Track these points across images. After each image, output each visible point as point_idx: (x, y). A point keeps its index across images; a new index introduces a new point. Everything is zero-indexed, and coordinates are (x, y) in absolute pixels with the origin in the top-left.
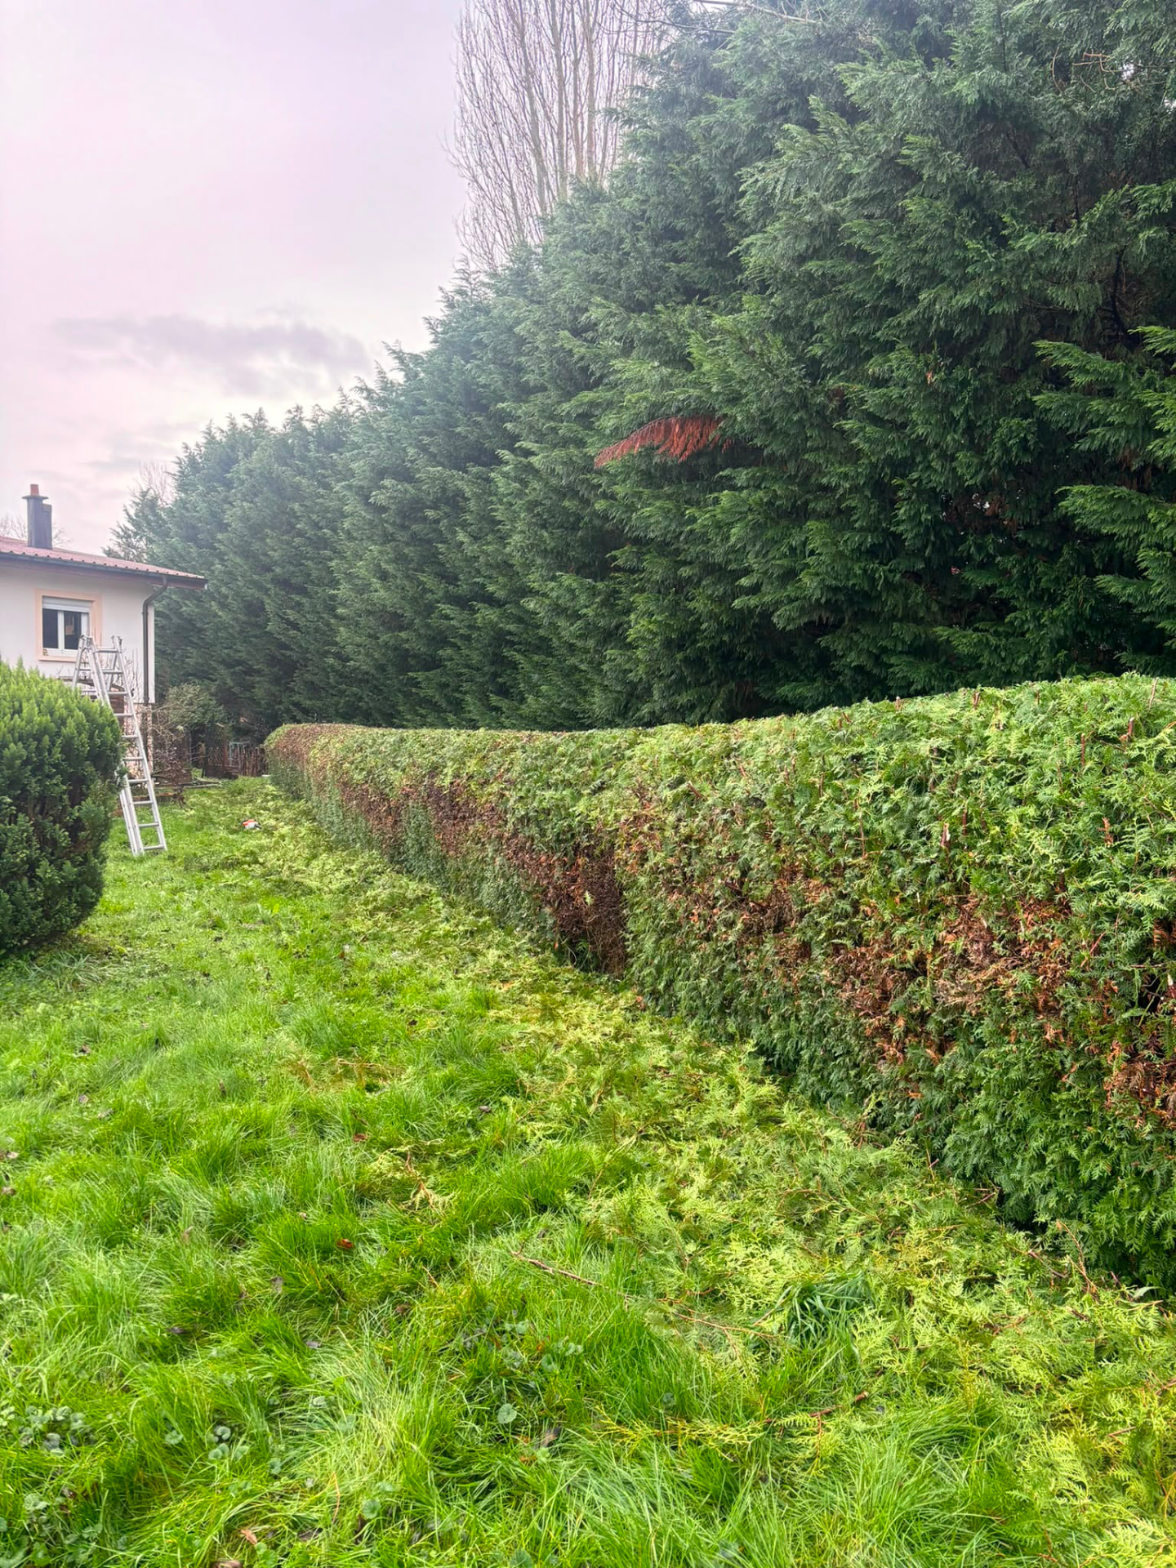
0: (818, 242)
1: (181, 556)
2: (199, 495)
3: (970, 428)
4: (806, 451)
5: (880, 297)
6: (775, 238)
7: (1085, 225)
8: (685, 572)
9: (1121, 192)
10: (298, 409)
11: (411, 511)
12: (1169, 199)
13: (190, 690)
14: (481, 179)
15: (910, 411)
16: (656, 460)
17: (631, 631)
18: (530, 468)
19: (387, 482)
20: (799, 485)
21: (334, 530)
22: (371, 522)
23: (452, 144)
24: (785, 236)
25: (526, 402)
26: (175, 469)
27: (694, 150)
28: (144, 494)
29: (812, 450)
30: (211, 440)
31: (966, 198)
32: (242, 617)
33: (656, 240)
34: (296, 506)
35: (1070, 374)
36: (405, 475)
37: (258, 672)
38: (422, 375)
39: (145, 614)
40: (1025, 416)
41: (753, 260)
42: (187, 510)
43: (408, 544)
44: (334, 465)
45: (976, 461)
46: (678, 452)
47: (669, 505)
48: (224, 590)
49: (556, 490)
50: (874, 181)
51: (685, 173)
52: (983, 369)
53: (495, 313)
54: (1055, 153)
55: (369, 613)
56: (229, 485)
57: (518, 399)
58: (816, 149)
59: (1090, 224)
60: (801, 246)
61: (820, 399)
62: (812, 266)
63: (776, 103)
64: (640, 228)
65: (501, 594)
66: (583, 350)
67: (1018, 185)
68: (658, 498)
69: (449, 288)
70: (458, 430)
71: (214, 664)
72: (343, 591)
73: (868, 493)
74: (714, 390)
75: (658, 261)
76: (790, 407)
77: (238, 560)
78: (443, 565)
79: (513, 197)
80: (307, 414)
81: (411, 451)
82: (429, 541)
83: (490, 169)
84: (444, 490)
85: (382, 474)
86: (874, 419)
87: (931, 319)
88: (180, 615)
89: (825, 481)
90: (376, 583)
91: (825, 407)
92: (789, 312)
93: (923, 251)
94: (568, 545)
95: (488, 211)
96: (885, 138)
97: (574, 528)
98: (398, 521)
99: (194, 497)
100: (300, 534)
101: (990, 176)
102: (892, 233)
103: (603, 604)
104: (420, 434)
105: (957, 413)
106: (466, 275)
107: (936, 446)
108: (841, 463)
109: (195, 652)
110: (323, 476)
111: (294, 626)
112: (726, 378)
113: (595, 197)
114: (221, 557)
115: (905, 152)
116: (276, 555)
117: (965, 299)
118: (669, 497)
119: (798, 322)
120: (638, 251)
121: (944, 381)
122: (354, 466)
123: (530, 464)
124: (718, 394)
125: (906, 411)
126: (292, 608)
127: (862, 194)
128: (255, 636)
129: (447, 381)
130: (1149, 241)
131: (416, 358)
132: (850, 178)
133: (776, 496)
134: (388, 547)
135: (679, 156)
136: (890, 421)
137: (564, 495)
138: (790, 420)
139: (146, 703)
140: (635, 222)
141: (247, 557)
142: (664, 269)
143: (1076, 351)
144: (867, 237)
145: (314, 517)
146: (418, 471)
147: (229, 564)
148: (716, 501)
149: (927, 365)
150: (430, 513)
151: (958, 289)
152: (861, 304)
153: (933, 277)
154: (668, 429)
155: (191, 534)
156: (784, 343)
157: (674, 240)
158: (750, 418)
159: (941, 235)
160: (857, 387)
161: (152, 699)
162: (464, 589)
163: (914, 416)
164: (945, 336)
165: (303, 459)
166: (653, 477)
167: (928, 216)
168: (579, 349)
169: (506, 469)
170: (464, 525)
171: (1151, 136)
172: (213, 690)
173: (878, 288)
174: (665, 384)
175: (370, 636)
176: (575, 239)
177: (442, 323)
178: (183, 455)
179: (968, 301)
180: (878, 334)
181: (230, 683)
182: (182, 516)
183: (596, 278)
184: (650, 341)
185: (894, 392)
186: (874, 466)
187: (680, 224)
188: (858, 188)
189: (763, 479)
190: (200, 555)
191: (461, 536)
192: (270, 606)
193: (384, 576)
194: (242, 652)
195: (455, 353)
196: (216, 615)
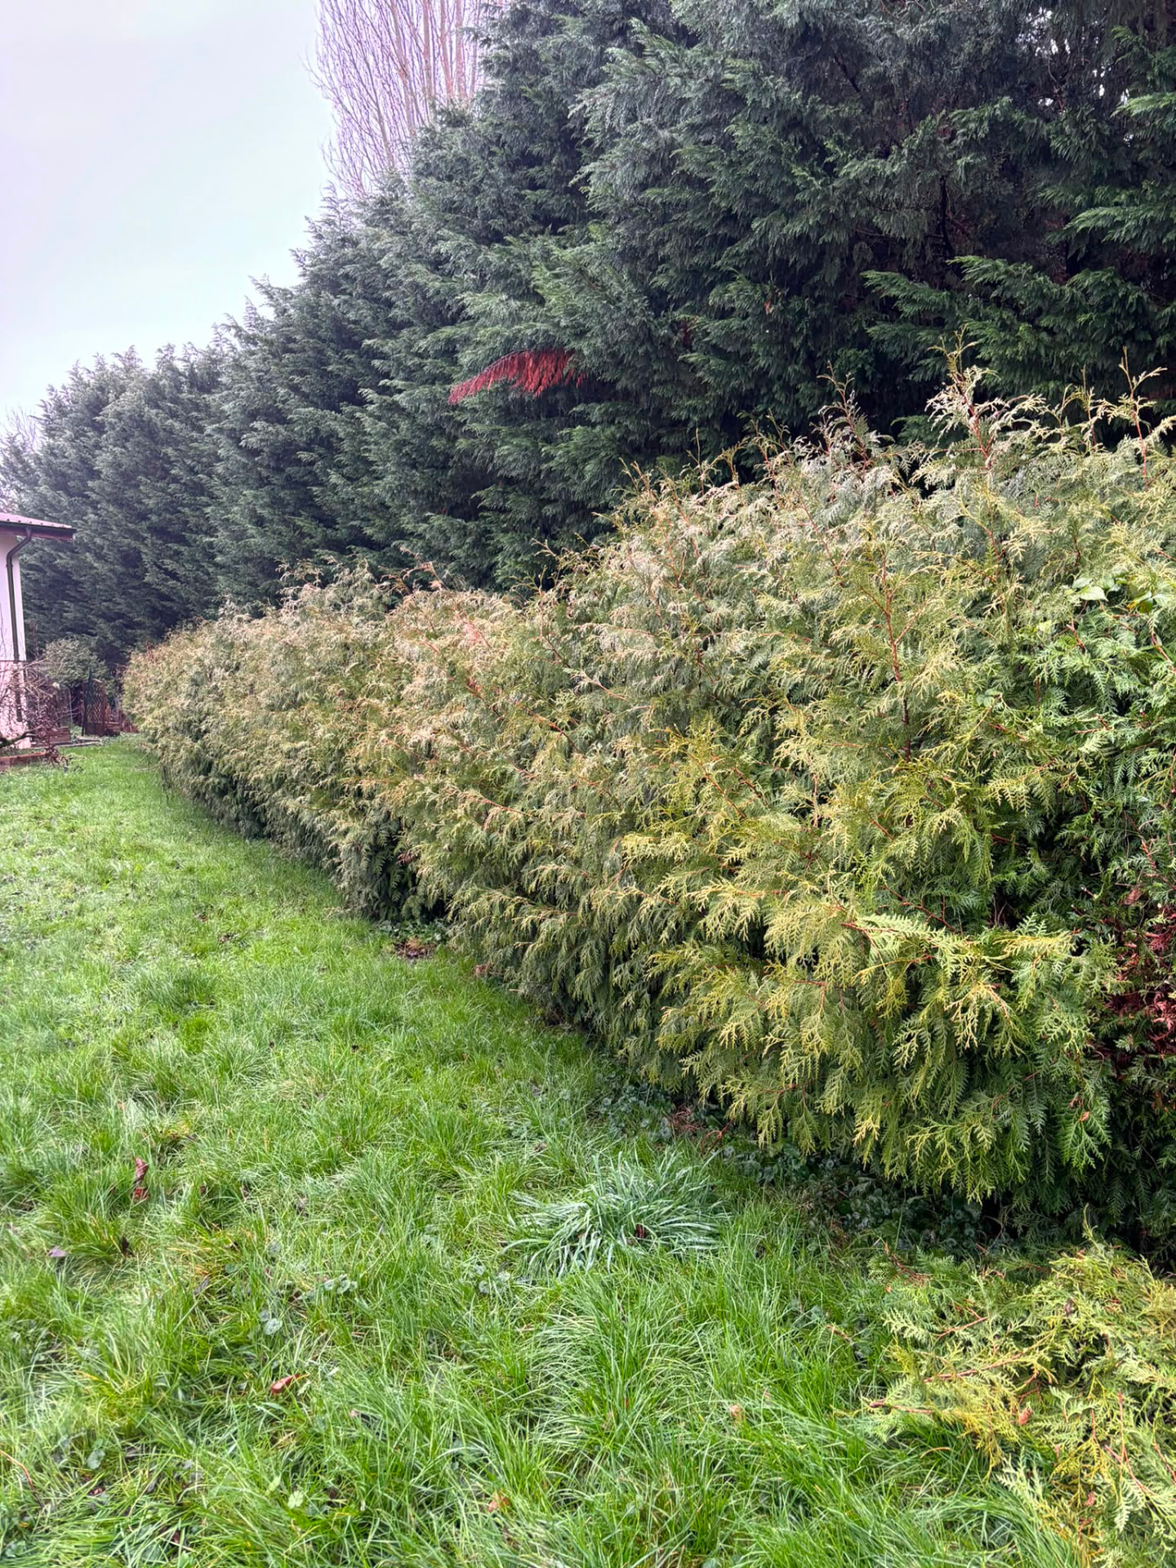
0: (658, 170)
1: (52, 506)
2: (67, 440)
3: (811, 358)
4: (653, 384)
5: (718, 226)
6: (613, 166)
7: (905, 151)
8: (549, 510)
9: (939, 117)
10: (170, 348)
11: (284, 454)
12: (986, 124)
13: (68, 645)
14: (346, 101)
15: (752, 343)
16: (511, 396)
17: (499, 572)
18: (395, 407)
19: (257, 425)
20: (651, 419)
21: (209, 475)
22: (245, 466)
23: (315, 65)
24: (624, 164)
25: (395, 337)
26: (40, 413)
27: (546, 73)
28: (12, 440)
29: (661, 383)
30: (79, 382)
31: (793, 123)
32: (119, 569)
33: (513, 166)
34: (170, 451)
35: (898, 303)
36: (277, 416)
37: (140, 625)
38: (292, 311)
39: (10, 567)
40: (861, 348)
41: (594, 189)
42: (55, 455)
43: (283, 488)
44: (207, 406)
45: (817, 392)
46: (532, 386)
47: (526, 442)
48: (98, 541)
49: (424, 428)
50: (706, 106)
51: (538, 96)
52: (820, 299)
53: (363, 244)
54: (882, 77)
55: (247, 560)
56: (99, 428)
57: (388, 335)
58: (643, 73)
59: (910, 150)
60: (640, 174)
61: (664, 332)
62: (650, 193)
63: (612, 23)
64: (493, 154)
65: (379, 537)
66: (437, 284)
67: (845, 110)
68: (515, 435)
69: (318, 216)
70: (330, 368)
71: (93, 618)
72: (221, 538)
73: (717, 426)
74: (563, 324)
75: (512, 189)
76: (635, 340)
77: (111, 509)
78: (320, 507)
79: (380, 120)
80: (178, 353)
81: (282, 391)
82: (305, 484)
83: (355, 90)
84: (317, 431)
85: (253, 416)
86: (716, 350)
87: (767, 248)
88: (54, 568)
89: (674, 414)
90: (252, 530)
91: (670, 340)
92: (634, 243)
93: (753, 178)
94: (439, 485)
95: (355, 135)
96: (712, 62)
97: (445, 467)
98: (272, 464)
99: (61, 442)
100: (175, 480)
101: (814, 101)
102: (722, 159)
103: (474, 545)
104: (291, 373)
105: (796, 344)
106: (333, 203)
107: (780, 377)
108: (689, 397)
109: (72, 606)
110: (198, 419)
111: (173, 575)
112: (571, 312)
113: (457, 120)
114: (94, 505)
115: (728, 76)
116: (151, 503)
117: (796, 228)
118: (527, 434)
119: (644, 253)
120: (491, 176)
121: (782, 312)
122: (226, 407)
123: (395, 403)
124: (566, 327)
125: (747, 342)
126: (171, 557)
127: (697, 119)
128: (134, 588)
129: (316, 317)
130: (968, 167)
131: (285, 293)
132: (684, 101)
133: (628, 432)
134: (263, 492)
135: (532, 78)
136: (732, 354)
137: (432, 434)
138: (636, 354)
139: (16, 660)
140: (488, 147)
141: (121, 506)
142: (522, 198)
143: (903, 281)
144: (699, 164)
145: (189, 462)
146: (290, 411)
147: (103, 513)
148: (570, 436)
149: (764, 295)
150: (304, 456)
151: (790, 216)
152: (702, 233)
153: (766, 206)
154: (522, 364)
155: (60, 481)
156: (630, 274)
157: (532, 166)
158: (597, 352)
159: (769, 163)
160: (699, 319)
161: (23, 656)
162: (342, 533)
163: (755, 347)
164: (782, 265)
165: (175, 401)
166: (512, 414)
167: (755, 142)
168: (434, 283)
169: (370, 408)
170: (339, 466)
171: (975, 59)
172: (93, 644)
173: (717, 216)
174: (515, 318)
175: (250, 584)
176: (428, 165)
177: (312, 255)
178: (47, 398)
179: (798, 229)
180: (719, 263)
181: (111, 637)
182: (49, 464)
183: (450, 207)
184: (502, 275)
185: (735, 323)
186: (721, 398)
187: (536, 149)
188: (690, 114)
189: (617, 413)
190: (71, 504)
191: (334, 478)
192: (147, 558)
193: (260, 522)
194: (121, 604)
195: (324, 288)
196: (92, 568)
